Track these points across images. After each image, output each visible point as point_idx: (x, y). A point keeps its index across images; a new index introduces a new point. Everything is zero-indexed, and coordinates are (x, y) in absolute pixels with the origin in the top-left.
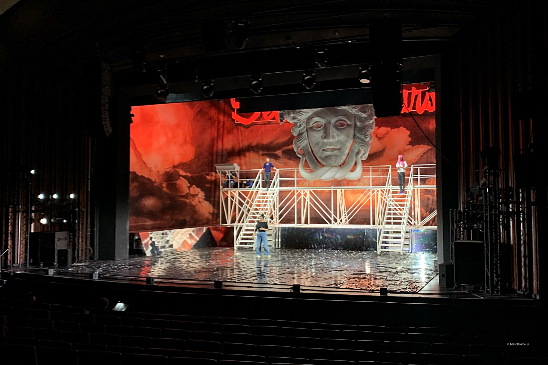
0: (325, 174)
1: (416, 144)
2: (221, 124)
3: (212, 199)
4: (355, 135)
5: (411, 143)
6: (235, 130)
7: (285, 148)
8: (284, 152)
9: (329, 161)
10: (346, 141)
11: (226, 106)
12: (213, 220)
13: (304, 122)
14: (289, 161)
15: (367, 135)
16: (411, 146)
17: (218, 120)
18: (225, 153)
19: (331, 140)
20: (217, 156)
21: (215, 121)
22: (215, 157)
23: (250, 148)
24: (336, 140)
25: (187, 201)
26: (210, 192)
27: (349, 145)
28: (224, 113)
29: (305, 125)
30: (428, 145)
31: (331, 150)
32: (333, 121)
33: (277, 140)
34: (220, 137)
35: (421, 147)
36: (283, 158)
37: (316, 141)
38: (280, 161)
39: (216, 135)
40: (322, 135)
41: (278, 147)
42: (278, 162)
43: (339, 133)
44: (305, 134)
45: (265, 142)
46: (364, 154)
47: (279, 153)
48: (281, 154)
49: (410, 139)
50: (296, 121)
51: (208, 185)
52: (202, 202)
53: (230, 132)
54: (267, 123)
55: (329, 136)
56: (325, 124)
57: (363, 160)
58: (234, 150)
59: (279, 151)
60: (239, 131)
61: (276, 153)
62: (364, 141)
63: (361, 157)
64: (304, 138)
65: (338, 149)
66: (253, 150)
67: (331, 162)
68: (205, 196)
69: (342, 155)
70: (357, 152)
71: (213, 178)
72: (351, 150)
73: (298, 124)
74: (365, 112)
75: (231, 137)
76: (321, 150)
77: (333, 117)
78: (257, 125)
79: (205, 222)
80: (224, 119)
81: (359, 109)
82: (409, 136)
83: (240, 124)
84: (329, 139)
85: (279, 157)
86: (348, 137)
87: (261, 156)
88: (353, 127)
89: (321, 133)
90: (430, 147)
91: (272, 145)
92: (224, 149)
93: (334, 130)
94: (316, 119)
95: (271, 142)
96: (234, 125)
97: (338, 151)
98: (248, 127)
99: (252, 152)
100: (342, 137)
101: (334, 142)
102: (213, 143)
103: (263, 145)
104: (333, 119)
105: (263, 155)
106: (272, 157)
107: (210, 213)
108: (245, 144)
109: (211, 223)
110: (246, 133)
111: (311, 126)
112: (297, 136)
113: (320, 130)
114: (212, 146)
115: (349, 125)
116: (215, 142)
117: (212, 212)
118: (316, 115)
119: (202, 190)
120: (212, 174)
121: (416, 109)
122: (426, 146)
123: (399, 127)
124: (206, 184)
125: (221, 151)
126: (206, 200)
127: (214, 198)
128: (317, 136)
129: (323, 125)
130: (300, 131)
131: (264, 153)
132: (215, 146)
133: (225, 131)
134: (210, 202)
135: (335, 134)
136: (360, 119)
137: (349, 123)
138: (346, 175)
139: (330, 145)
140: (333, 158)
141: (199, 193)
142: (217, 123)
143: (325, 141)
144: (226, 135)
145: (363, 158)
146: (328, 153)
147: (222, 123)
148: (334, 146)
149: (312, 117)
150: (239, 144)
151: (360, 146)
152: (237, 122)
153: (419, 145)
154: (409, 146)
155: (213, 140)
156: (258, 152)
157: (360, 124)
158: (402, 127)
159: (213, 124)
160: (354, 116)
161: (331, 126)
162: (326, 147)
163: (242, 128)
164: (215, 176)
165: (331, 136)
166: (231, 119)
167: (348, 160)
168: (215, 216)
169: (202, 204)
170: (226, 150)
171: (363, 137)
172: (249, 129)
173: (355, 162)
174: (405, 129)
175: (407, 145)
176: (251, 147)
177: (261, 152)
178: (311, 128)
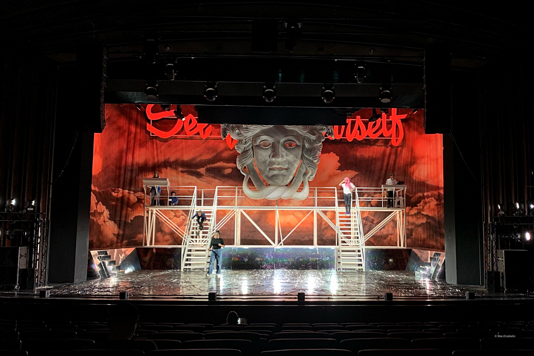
0: (272, 193)
1: (345, 169)
2: (132, 136)
3: (118, 219)
4: (302, 156)
5: (341, 168)
6: (149, 144)
7: (209, 166)
8: (208, 170)
9: (276, 181)
10: (295, 161)
11: (139, 117)
12: (117, 243)
13: (250, 139)
14: (213, 180)
15: (316, 157)
16: (340, 171)
17: (129, 131)
18: (135, 167)
19: (280, 160)
20: (125, 170)
21: (125, 131)
22: (123, 171)
23: (166, 164)
24: (285, 159)
25: (95, 219)
26: (116, 210)
27: (296, 166)
28: (137, 123)
29: (251, 143)
30: (355, 170)
31: (278, 170)
32: (282, 141)
33: (200, 157)
34: (129, 149)
35: (349, 173)
36: (206, 176)
37: (263, 160)
38: (202, 179)
39: (125, 147)
40: (270, 153)
41: (202, 164)
42: (200, 180)
43: (288, 153)
44: (251, 151)
45: (186, 158)
46: (312, 175)
47: (202, 170)
48: (204, 172)
49: (339, 164)
50: (242, 138)
51: (114, 203)
52: (107, 221)
53: (142, 145)
54: (188, 138)
55: (279, 155)
56: (273, 143)
57: (310, 180)
58: (147, 165)
59: (202, 169)
60: (155, 145)
61: (198, 170)
62: (312, 162)
63: (309, 178)
64: (250, 155)
65: (286, 169)
66: (171, 166)
67: (279, 182)
68: (110, 214)
69: (290, 175)
70: (304, 173)
71: (120, 195)
72: (298, 171)
73: (244, 141)
74: (314, 134)
75: (143, 150)
76: (268, 169)
77: (282, 136)
78: (177, 140)
79: (108, 244)
80: (136, 130)
81: (308, 131)
82: (339, 161)
83: (156, 138)
84: (278, 158)
85: (203, 175)
86: (297, 157)
87: (180, 173)
88: (301, 148)
89: (269, 152)
90: (357, 173)
91: (194, 162)
92: (135, 163)
93: (283, 149)
94: (264, 137)
95: (193, 159)
96: (148, 138)
97: (285, 170)
98: (166, 141)
99: (169, 168)
100: (291, 157)
101: (283, 161)
102: (121, 155)
103: (183, 161)
104: (283, 138)
105: (182, 172)
106: (194, 175)
107: (114, 234)
108: (161, 159)
109: (115, 245)
110: (163, 148)
111: (258, 144)
112: (242, 153)
113: (268, 149)
114: (120, 158)
115: (297, 146)
116: (124, 155)
117: (116, 233)
118: (265, 133)
119: (107, 208)
120: (118, 190)
121: (346, 137)
122: (354, 172)
123: (329, 153)
124: (111, 202)
125: (130, 165)
126: (110, 220)
127: (120, 217)
128: (265, 155)
129: (270, 144)
130: (245, 148)
131: (184, 170)
132: (124, 159)
133: (137, 143)
134: (115, 222)
135: (284, 154)
136: (308, 141)
137: (298, 144)
138: (293, 195)
139: (279, 164)
140: (281, 178)
141: (104, 211)
142: (127, 133)
143: (274, 159)
144: (137, 148)
145: (311, 179)
146: (276, 172)
147: (134, 134)
148: (282, 165)
149: (259, 135)
150: (154, 158)
151: (308, 167)
152: (152, 134)
153: (347, 170)
154: (338, 171)
155: (121, 152)
156: (176, 169)
157: (310, 146)
158: (332, 153)
159: (122, 135)
160: (303, 137)
161: (280, 145)
162: (273, 166)
163: (158, 142)
164: (123, 193)
165: (280, 155)
166: (144, 131)
167: (295, 180)
168: (120, 238)
169: (107, 223)
170: (138, 164)
171: (311, 158)
172: (167, 143)
173: (302, 182)
174: (335, 154)
175: (337, 170)
176: (168, 162)
177: (180, 169)
178: (258, 146)
